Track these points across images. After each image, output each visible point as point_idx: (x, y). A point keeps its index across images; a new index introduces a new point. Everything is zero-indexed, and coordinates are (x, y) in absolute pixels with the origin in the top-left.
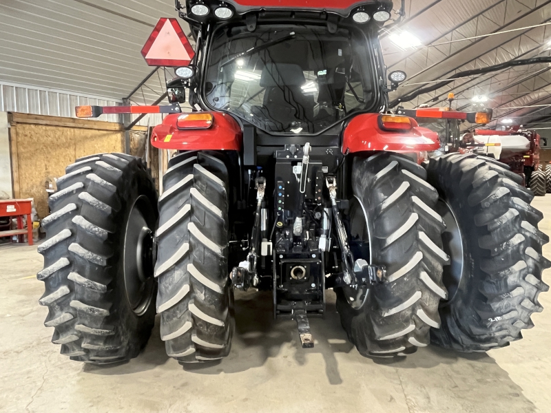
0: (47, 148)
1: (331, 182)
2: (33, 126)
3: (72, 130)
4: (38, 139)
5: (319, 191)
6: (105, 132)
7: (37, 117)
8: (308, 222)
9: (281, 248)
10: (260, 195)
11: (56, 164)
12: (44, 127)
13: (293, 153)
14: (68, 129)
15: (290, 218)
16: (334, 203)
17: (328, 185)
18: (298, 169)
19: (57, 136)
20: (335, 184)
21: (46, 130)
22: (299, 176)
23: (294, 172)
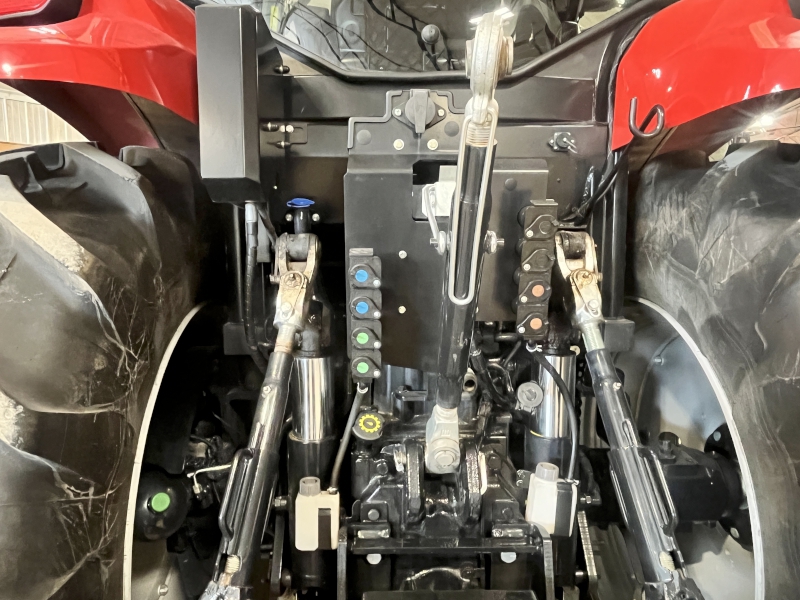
1: (575, 255)
5: (538, 291)
8: (485, 409)
9: (373, 524)
10: (290, 306)
13: (420, 128)
15: (414, 396)
16: (594, 341)
17: (566, 268)
18: (440, 198)
20: (591, 259)
22: (444, 224)
23: (425, 211)
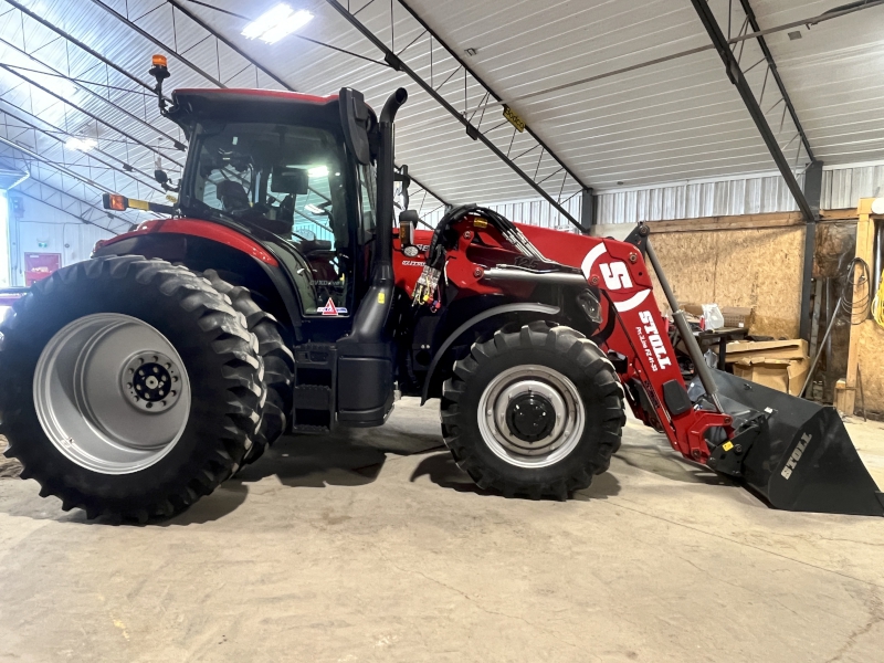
0: (677, 263)
2: (663, 236)
3: (715, 234)
4: (669, 251)
6: (770, 231)
7: (669, 223)
11: (687, 284)
12: (677, 236)
14: (709, 233)
19: (692, 246)
21: (679, 239)
